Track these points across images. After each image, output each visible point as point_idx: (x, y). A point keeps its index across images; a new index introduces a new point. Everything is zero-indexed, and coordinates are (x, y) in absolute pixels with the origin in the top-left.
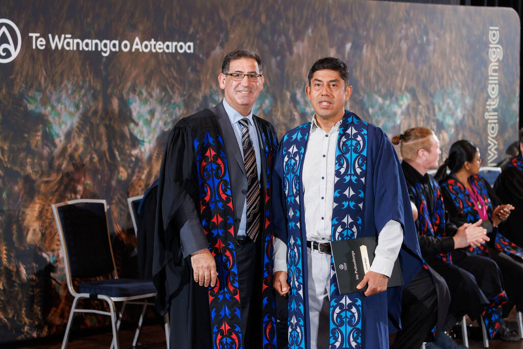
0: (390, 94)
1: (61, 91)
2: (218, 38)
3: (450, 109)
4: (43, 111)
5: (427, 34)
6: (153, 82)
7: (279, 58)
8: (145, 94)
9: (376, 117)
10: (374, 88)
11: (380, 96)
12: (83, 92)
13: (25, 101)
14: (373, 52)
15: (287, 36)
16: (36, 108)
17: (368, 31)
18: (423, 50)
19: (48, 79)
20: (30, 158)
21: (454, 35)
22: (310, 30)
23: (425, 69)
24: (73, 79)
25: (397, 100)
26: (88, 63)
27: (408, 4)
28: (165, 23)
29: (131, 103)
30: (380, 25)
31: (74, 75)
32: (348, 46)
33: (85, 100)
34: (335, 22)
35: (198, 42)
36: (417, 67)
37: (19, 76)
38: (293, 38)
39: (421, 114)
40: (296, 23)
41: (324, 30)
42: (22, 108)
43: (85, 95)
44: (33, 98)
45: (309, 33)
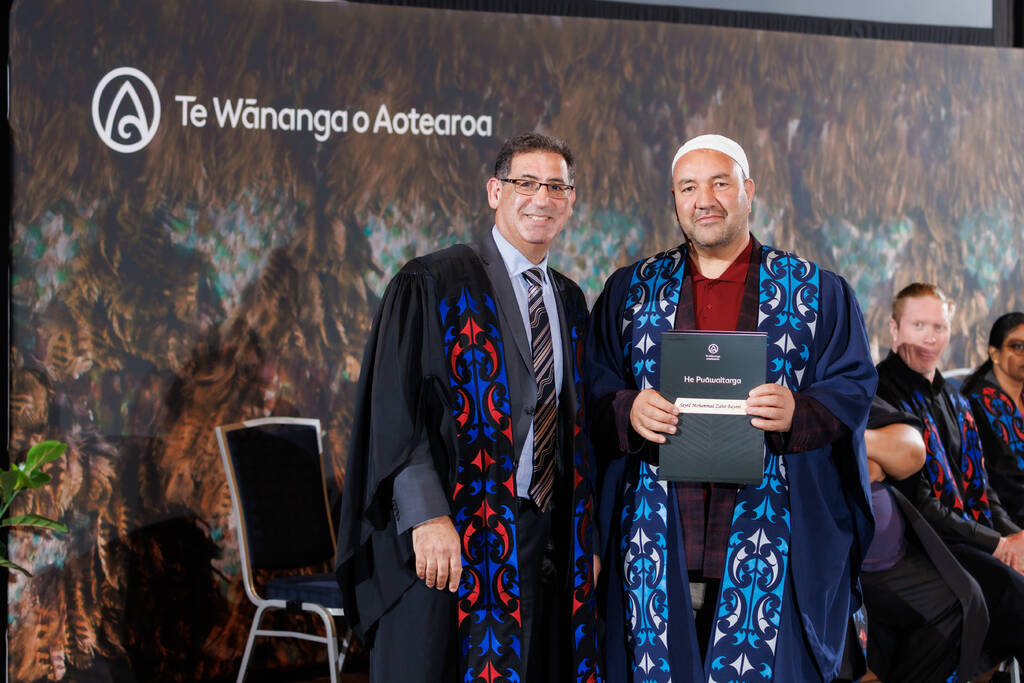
0: (874, 221)
1: (235, 208)
2: (540, 108)
3: (990, 249)
4: (201, 246)
5: (947, 104)
6: (412, 191)
7: (657, 148)
8: (397, 214)
9: (847, 264)
10: (843, 208)
11: (853, 222)
12: (277, 210)
13: (166, 226)
14: (841, 137)
15: (673, 104)
16: (187, 240)
17: (832, 97)
18: (939, 133)
19: (210, 183)
20: (175, 336)
21: (999, 107)
22: (719, 94)
23: (943, 170)
24: (260, 185)
25: (887, 231)
26: (287, 154)
27: (911, 44)
28: (438, 79)
29: (371, 232)
30: (855, 85)
31: (260, 178)
32: (793, 125)
33: (281, 225)
34: (768, 79)
35: (501, 115)
36: (927, 167)
37: (155, 179)
38: (685, 110)
39: (934, 260)
40: (692, 81)
41: (747, 95)
42: (160, 241)
43: (281, 217)
44: (182, 220)
45: (716, 100)
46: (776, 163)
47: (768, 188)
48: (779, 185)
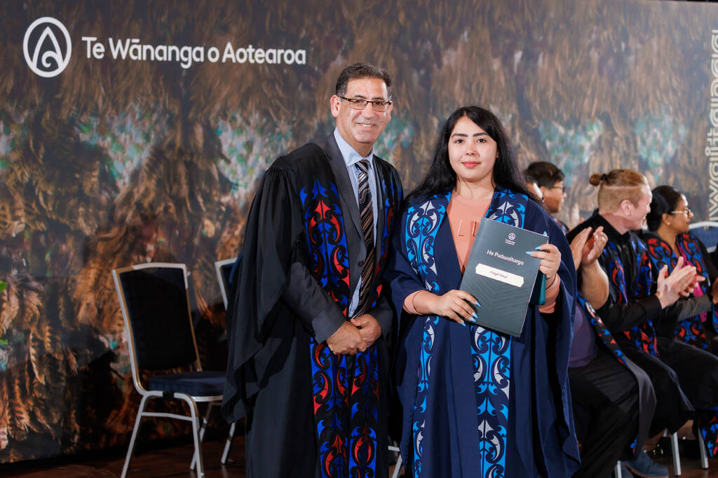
0: (575, 122)
1: (125, 116)
2: (339, 44)
3: (657, 142)
4: (101, 143)
5: (626, 40)
6: (250, 103)
7: (422, 72)
8: (239, 120)
9: (556, 152)
10: (553, 114)
11: (561, 124)
12: (155, 117)
13: (76, 129)
14: (552, 64)
15: (433, 41)
16: (91, 138)
17: (545, 35)
18: (620, 60)
19: (107, 98)
20: (83, 206)
21: (663, 42)
22: (466, 34)
23: (623, 87)
24: (142, 99)
25: (584, 129)
26: (162, 77)
28: (267, 24)
29: (221, 132)
30: (562, 27)
31: (143, 94)
32: (518, 56)
33: (158, 127)
34: (500, 23)
35: (312, 49)
36: (612, 84)
37: (68, 95)
38: (442, 45)
39: (617, 150)
40: (447, 25)
41: (485, 34)
42: (72, 139)
43: (157, 122)
44: (88, 125)
45: (464, 38)
46: (506, 81)
48: (508, 98)
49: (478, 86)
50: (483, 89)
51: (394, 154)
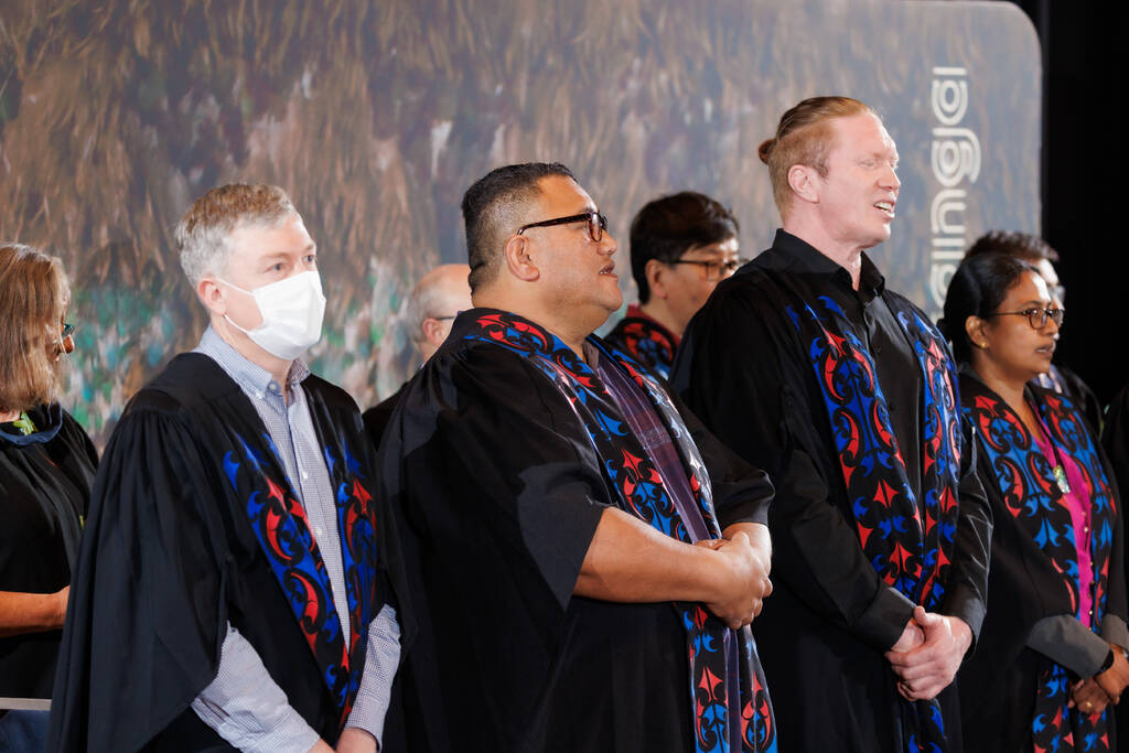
5: (716, 92)
7: (197, 175)
14: (527, 151)
15: (223, 96)
17: (510, 82)
22: (307, 80)
30: (551, 61)
32: (441, 133)
34: (394, 52)
38: (246, 107)
40: (258, 55)
41: (357, 80)
45: (302, 90)
46: (410, 199)
47: (397, 243)
48: (416, 239)
49: (338, 211)
50: (351, 217)
51: (123, 382)
